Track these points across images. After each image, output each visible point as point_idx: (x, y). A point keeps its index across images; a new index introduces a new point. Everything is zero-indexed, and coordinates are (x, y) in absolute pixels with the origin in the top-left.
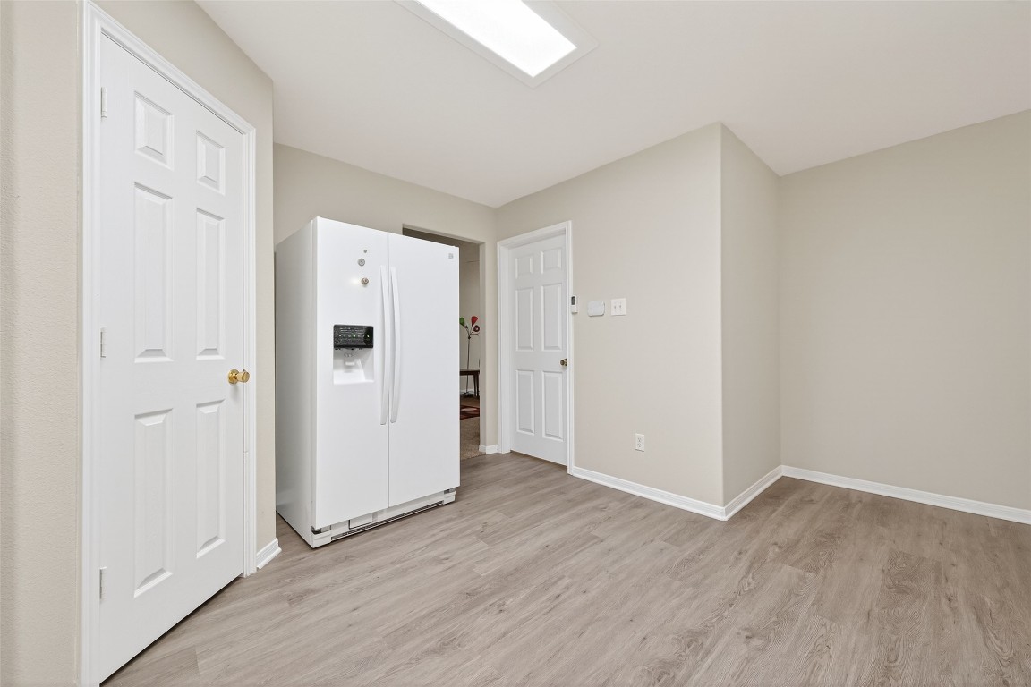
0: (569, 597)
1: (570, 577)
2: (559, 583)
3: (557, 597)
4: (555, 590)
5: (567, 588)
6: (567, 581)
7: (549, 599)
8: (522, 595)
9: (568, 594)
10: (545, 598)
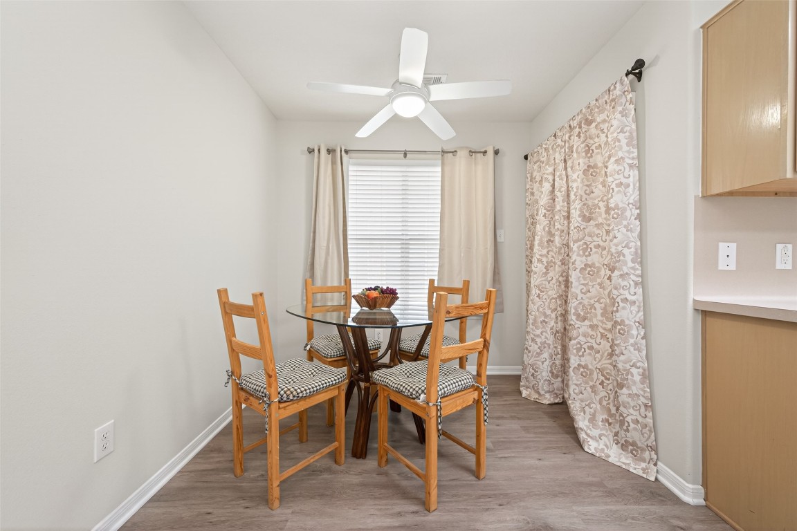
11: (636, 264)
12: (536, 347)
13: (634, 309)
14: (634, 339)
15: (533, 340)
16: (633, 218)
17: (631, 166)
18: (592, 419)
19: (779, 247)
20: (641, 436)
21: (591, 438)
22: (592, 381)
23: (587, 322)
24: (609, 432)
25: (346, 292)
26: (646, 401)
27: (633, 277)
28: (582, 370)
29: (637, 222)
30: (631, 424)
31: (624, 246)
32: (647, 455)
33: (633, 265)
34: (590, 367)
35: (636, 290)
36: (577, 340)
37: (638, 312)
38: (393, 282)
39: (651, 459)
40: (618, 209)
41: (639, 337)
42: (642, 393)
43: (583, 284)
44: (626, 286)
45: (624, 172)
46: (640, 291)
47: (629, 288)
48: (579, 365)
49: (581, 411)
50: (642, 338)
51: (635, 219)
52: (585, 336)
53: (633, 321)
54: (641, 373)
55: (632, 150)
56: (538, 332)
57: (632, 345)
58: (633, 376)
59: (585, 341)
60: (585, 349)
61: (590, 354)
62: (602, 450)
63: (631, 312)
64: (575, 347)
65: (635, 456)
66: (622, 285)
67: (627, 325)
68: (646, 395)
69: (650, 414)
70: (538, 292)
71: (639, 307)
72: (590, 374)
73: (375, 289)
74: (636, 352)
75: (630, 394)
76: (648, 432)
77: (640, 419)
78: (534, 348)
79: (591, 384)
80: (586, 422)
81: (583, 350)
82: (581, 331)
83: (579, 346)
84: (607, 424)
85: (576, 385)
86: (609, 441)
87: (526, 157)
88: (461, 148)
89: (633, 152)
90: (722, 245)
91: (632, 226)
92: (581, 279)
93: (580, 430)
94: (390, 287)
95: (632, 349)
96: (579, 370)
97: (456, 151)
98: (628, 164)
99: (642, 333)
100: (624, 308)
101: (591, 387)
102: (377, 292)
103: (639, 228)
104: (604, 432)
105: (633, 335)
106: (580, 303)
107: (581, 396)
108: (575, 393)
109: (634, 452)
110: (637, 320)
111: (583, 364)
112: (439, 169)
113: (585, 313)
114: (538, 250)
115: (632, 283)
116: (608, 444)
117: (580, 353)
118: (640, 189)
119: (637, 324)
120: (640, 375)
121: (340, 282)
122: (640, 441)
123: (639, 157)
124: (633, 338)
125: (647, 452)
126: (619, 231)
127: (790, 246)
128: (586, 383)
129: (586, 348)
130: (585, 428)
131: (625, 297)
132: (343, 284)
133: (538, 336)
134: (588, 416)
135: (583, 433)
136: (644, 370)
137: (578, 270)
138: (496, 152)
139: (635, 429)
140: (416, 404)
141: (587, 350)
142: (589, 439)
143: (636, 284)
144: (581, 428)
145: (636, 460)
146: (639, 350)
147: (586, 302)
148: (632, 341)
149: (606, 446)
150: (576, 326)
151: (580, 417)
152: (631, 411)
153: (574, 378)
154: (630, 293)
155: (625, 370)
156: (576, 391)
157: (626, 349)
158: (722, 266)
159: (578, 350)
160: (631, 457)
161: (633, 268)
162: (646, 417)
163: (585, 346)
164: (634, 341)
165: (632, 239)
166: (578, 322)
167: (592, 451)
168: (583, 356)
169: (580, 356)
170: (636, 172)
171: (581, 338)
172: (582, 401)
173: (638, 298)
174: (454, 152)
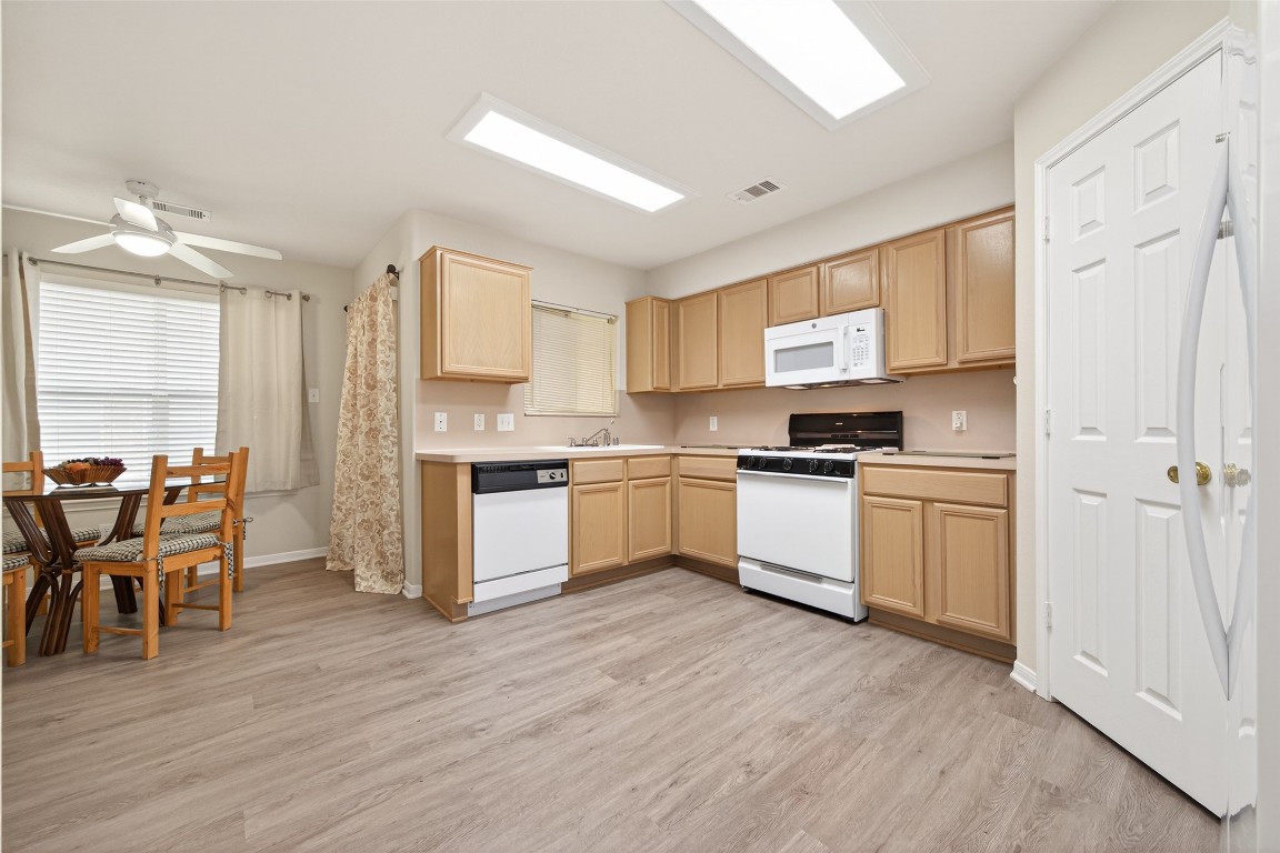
0: (657, 782)
1: (648, 821)
2: (669, 809)
3: (676, 782)
4: (677, 794)
5: (659, 797)
6: (655, 813)
7: (687, 780)
8: (724, 788)
9: (659, 788)
10: (692, 782)
11: (394, 428)
12: (341, 514)
13: (392, 464)
14: (392, 488)
15: (339, 508)
16: (392, 390)
17: (389, 348)
19: (476, 415)
20: (396, 564)
21: (363, 579)
23: (370, 481)
25: (32, 472)
27: (392, 439)
29: (394, 394)
30: (389, 557)
32: (398, 578)
33: (391, 428)
37: (395, 466)
38: (114, 450)
39: (400, 580)
41: (395, 486)
42: (396, 529)
43: (368, 446)
44: (387, 446)
46: (395, 449)
47: (389, 448)
52: (368, 493)
53: (392, 473)
54: (396, 515)
55: (391, 335)
56: (343, 499)
58: (391, 518)
62: (370, 586)
63: (390, 466)
66: (384, 445)
67: (387, 478)
70: (343, 457)
71: (395, 462)
73: (86, 460)
74: (393, 498)
75: (389, 533)
76: (399, 560)
77: (395, 552)
78: (339, 516)
80: (363, 569)
81: (366, 507)
82: (365, 489)
83: (364, 503)
85: (360, 539)
86: (378, 577)
87: (346, 309)
88: (254, 287)
90: (437, 414)
91: (391, 397)
93: (356, 580)
94: (111, 457)
95: (390, 497)
97: (245, 289)
100: (385, 465)
101: (371, 537)
102: (87, 464)
103: (395, 399)
104: (375, 572)
105: (391, 485)
107: (363, 547)
108: (358, 547)
109: (391, 578)
110: (394, 472)
111: (366, 518)
112: (218, 307)
113: (368, 473)
115: (390, 444)
116: (375, 580)
118: (397, 368)
119: (394, 476)
121: (20, 453)
122: (395, 568)
123: (396, 341)
125: (399, 576)
127: (483, 416)
128: (367, 535)
130: (361, 574)
131: (386, 455)
132: (26, 458)
133: (342, 503)
134: (366, 563)
138: (305, 298)
139: (392, 561)
140: (134, 566)
141: (369, 505)
142: (361, 581)
143: (393, 443)
144: (358, 575)
145: (391, 584)
146: (394, 496)
147: (370, 463)
148: (390, 490)
149: (374, 582)
150: (362, 485)
152: (390, 546)
153: (358, 533)
154: (389, 452)
155: (386, 515)
156: (359, 545)
157: (387, 497)
158: (437, 429)
160: (388, 583)
161: (392, 431)
162: (398, 548)
163: (368, 502)
164: (392, 490)
165: (391, 408)
167: (362, 588)
170: (394, 354)
171: (365, 496)
173: (395, 455)
174: (243, 290)
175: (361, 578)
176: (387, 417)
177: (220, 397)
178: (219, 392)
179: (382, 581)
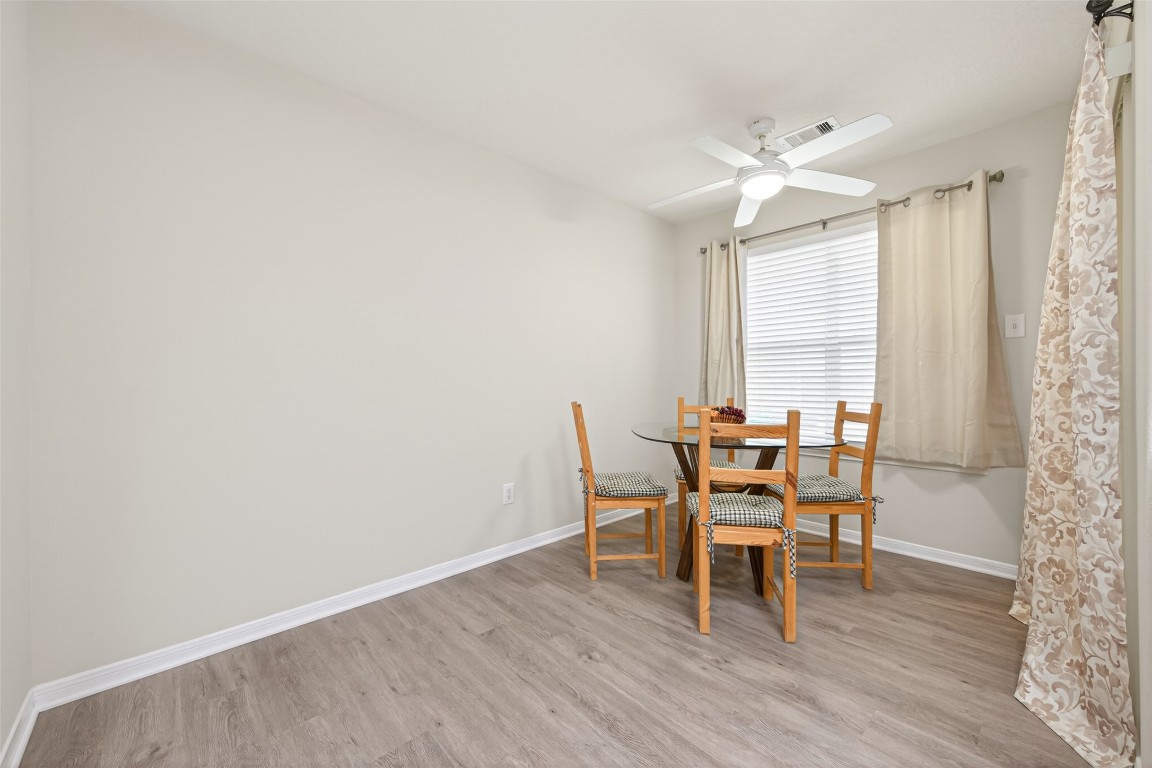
11: (1108, 376)
13: (1103, 459)
14: (1101, 517)
16: (1104, 289)
17: (1100, 192)
18: (1053, 657)
20: (1111, 700)
21: (1036, 682)
22: (1070, 593)
24: (1076, 686)
26: (1118, 636)
27: (1100, 400)
28: (1054, 569)
29: (1112, 297)
30: (1095, 673)
31: (1084, 342)
32: (1120, 738)
33: (1101, 378)
34: (1068, 566)
35: (1105, 426)
36: (1048, 515)
37: (1110, 465)
39: (1125, 747)
40: (1077, 276)
41: (1111, 514)
42: (1113, 619)
43: (1063, 414)
44: (1088, 418)
45: (1087, 206)
46: (1114, 426)
47: (1093, 422)
48: (1050, 560)
49: (1040, 640)
50: (1116, 516)
51: (1108, 291)
52: (1063, 509)
53: (1099, 481)
54: (1111, 582)
55: (1105, 160)
57: (1095, 526)
58: (1096, 586)
59: (1064, 519)
60: (1061, 532)
61: (1069, 543)
62: (1049, 707)
63: (1095, 465)
64: (1044, 527)
65: (1104, 735)
66: (1082, 415)
67: (1089, 489)
68: (1119, 623)
69: (1124, 662)
71: (1111, 457)
72: (1067, 580)
74: (1104, 541)
75: (1093, 617)
76: (1122, 695)
77: (1111, 669)
79: (1067, 597)
80: (1042, 658)
81: (1058, 534)
82: (1057, 498)
83: (1051, 525)
84: (1077, 672)
85: (1043, 594)
86: (1071, 699)
88: (917, 192)
89: (1105, 165)
91: (1101, 305)
92: (1061, 403)
93: (1024, 667)
95: (1095, 533)
96: (1050, 569)
97: (908, 199)
98: (1094, 189)
99: (1116, 507)
100: (1084, 457)
101: (1066, 601)
103: (1115, 309)
104: (1067, 683)
105: (1098, 508)
106: (1057, 449)
107: (1048, 615)
108: (1039, 608)
109: (1105, 728)
110: (1107, 481)
111: (1057, 559)
112: (875, 234)
113: (1066, 468)
114: (1041, 351)
115: (1099, 412)
116: (1066, 703)
117: (1053, 540)
119: (1107, 489)
120: (1109, 585)
122: (1111, 709)
123: (1118, 173)
124: (1099, 514)
125: (1123, 734)
126: (1077, 316)
128: (1059, 594)
129: (1065, 531)
130: (1033, 666)
131: (1085, 436)
134: (1048, 650)
135: (1027, 671)
136: (1118, 576)
137: (1055, 389)
138: (998, 177)
139: (1100, 684)
141: (1065, 534)
142: (1031, 683)
143: (1108, 414)
144: (1026, 664)
145: (1103, 741)
146: (1110, 539)
148: (1096, 519)
149: (1061, 705)
150: (1049, 490)
151: (1035, 648)
152: (1096, 648)
153: (1040, 581)
154: (1094, 431)
155: (1086, 572)
156: (1042, 605)
157: (1087, 532)
159: (1051, 532)
160: (1098, 736)
161: (1101, 384)
162: (1118, 666)
163: (1063, 527)
164: (1100, 521)
165: (1102, 330)
166: (1052, 483)
167: (1028, 700)
168: (1057, 544)
169: (1052, 544)
170: (1112, 202)
171: (1056, 512)
172: (1049, 624)
173: (1111, 440)
174: (906, 201)
175: (1032, 677)
176: (1089, 352)
177: (879, 341)
178: (878, 335)
179: (1078, 713)
